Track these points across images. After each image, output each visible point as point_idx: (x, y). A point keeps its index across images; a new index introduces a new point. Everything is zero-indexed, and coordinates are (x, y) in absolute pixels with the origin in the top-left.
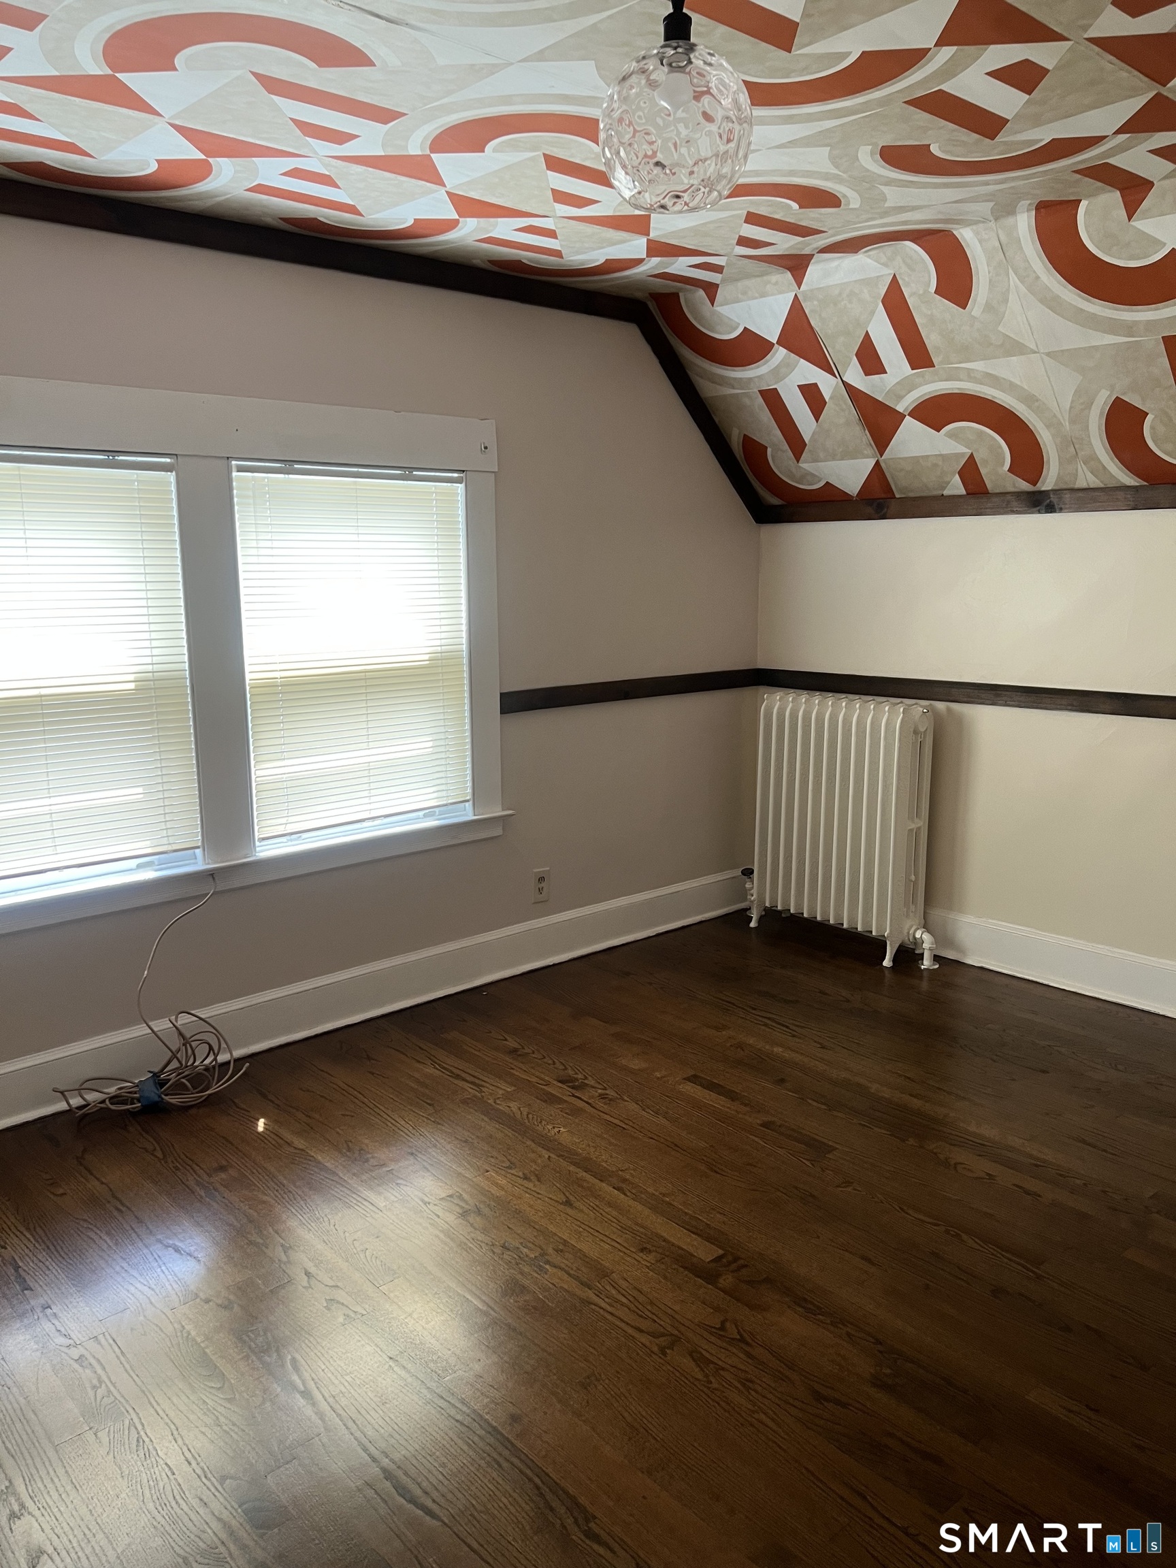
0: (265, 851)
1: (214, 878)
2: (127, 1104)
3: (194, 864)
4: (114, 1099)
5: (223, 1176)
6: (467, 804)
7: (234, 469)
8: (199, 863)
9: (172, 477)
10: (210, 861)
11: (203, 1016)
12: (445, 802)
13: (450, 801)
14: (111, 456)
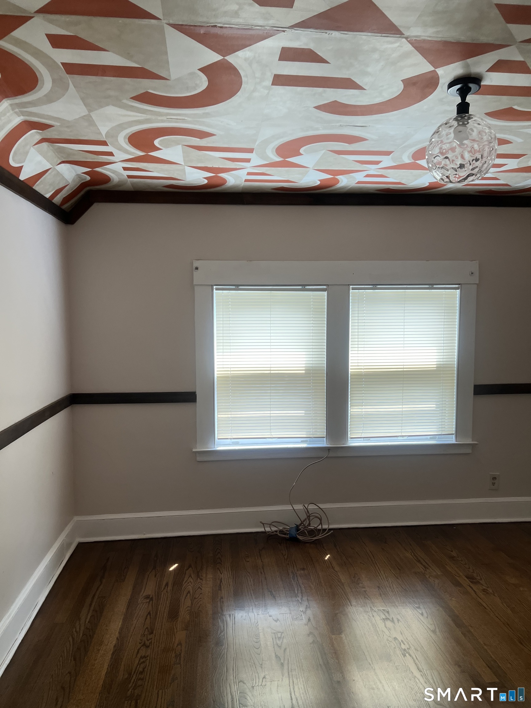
0: (352, 443)
1: (329, 451)
2: (285, 535)
3: (323, 444)
4: (281, 532)
5: (302, 572)
6: (453, 435)
7: (351, 289)
8: (324, 444)
9: (325, 293)
10: (329, 444)
11: (321, 507)
12: (440, 433)
13: (443, 433)
14: (304, 287)
